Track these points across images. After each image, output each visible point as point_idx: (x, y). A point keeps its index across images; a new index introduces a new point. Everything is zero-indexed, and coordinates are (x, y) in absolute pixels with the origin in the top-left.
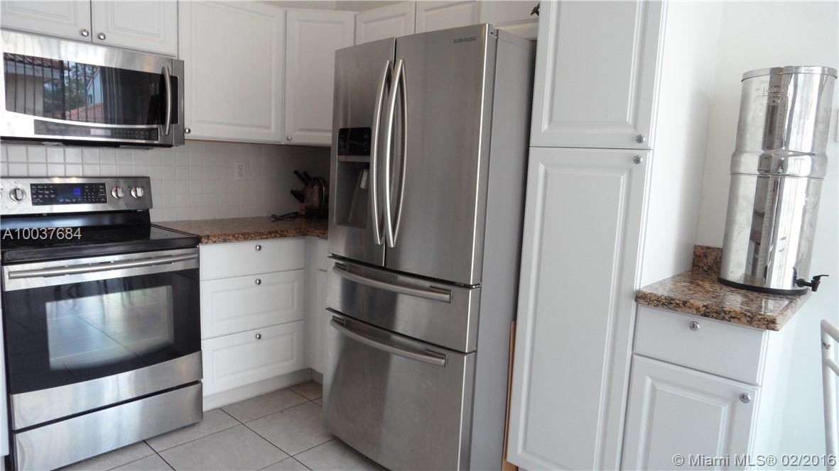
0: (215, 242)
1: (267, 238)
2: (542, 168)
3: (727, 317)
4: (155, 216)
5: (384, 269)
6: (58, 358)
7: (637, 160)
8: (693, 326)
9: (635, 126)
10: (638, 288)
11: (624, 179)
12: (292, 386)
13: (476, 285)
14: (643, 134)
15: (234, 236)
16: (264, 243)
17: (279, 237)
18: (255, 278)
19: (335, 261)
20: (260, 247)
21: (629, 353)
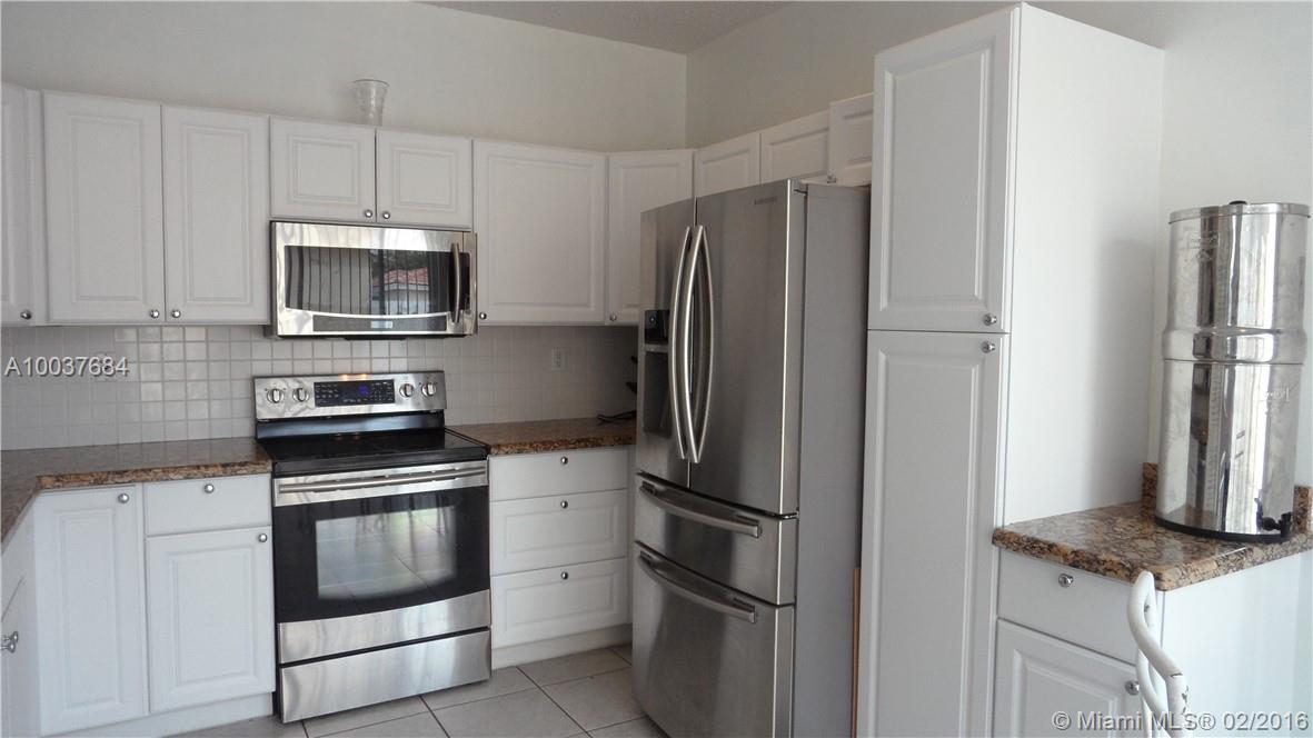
0: (507, 453)
1: (575, 448)
2: (882, 357)
3: (1101, 569)
4: (450, 420)
5: (689, 491)
6: (327, 586)
7: (986, 348)
8: (1064, 583)
9: (985, 302)
10: (1000, 525)
11: (975, 372)
12: (615, 646)
13: (789, 515)
14: (993, 313)
15: (531, 445)
16: (572, 455)
17: (592, 447)
18: (560, 499)
19: (643, 479)
20: (566, 460)
21: (993, 617)
